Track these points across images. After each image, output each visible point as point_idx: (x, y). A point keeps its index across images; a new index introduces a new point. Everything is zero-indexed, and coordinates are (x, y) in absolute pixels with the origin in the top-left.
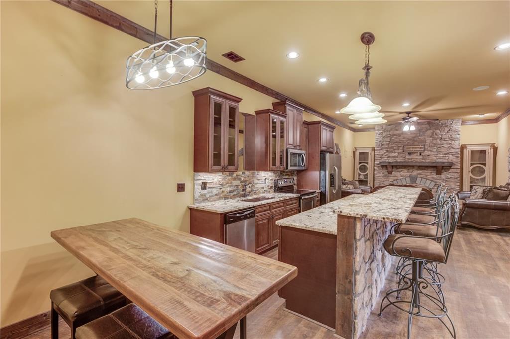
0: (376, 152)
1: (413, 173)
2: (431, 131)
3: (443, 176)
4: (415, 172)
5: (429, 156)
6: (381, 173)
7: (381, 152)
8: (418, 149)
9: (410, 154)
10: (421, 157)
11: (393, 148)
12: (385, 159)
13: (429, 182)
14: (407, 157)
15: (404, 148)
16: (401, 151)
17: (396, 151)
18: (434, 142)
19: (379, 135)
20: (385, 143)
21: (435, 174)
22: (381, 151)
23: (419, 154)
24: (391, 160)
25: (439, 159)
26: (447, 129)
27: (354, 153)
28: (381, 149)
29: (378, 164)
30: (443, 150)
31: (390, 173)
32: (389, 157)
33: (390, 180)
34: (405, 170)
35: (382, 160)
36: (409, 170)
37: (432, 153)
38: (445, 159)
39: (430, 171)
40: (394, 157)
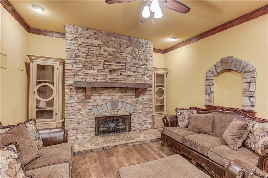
0: (68, 66)
1: (114, 97)
2: (131, 48)
3: (140, 99)
4: (117, 95)
5: (128, 76)
6: (76, 98)
7: (76, 67)
8: (119, 67)
9: (110, 72)
10: (122, 77)
11: (91, 62)
12: (80, 78)
13: (129, 106)
14: (107, 76)
15: (104, 64)
16: (101, 68)
17: (96, 67)
18: (134, 61)
19: (72, 40)
20: (80, 54)
21: (134, 97)
22: (75, 65)
23: (120, 74)
24: (89, 79)
25: (138, 80)
26: (143, 49)
27: (27, 66)
28: (76, 63)
29: (70, 85)
30: (140, 71)
31: (88, 97)
32: (87, 74)
33: (88, 107)
34: (106, 93)
35: (78, 79)
36: (109, 92)
37: (132, 73)
38: (142, 80)
39: (130, 94)
40: (93, 75)
